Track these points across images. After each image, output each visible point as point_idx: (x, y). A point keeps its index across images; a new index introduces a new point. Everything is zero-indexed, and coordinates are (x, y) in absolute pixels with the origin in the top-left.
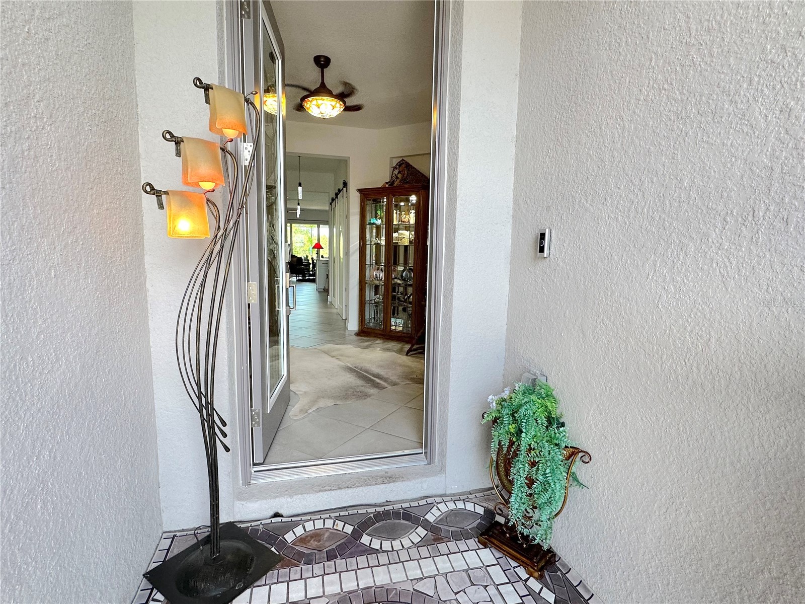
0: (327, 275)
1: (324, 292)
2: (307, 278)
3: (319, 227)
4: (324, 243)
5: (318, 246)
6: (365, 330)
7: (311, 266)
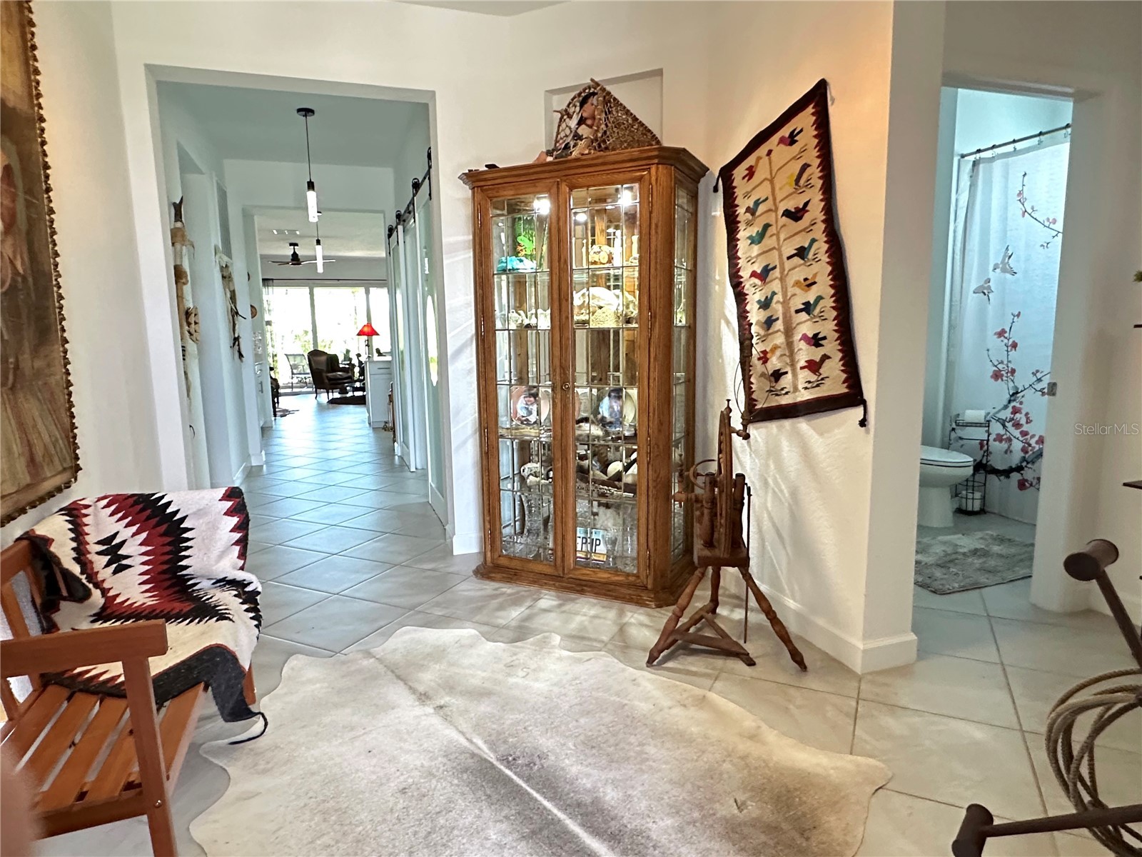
0: (391, 397)
1: (387, 430)
2: (350, 394)
3: (367, 292)
4: (381, 324)
5: (369, 332)
6: (503, 561)
7: (357, 370)
